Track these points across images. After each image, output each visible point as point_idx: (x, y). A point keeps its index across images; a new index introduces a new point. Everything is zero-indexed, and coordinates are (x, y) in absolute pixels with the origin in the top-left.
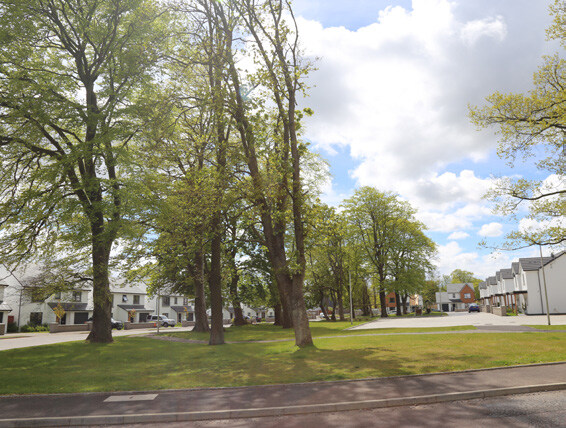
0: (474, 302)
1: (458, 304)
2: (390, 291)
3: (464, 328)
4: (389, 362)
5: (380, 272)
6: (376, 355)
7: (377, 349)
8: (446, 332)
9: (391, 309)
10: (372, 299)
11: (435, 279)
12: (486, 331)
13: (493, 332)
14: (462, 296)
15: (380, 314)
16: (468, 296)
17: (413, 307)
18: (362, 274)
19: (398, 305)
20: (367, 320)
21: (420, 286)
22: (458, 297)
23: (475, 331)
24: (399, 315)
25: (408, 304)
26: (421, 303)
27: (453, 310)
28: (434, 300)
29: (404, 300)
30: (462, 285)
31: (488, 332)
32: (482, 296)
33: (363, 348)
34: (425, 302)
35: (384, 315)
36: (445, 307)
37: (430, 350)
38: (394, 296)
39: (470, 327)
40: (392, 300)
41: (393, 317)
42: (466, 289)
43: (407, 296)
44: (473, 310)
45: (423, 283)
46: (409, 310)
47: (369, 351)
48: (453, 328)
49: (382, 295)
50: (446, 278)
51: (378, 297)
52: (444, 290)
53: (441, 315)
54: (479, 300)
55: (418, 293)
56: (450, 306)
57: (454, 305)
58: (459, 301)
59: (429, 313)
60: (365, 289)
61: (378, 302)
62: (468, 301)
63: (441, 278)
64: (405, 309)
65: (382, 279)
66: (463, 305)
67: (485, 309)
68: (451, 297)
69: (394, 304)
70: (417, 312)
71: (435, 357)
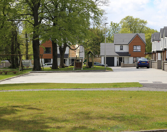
0: (144, 56)
1: (125, 58)
2: (46, 38)
3: (128, 85)
4: (34, 122)
5: (35, 14)
6: (19, 114)
7: (23, 107)
8: (106, 89)
9: (47, 61)
10: (23, 48)
11: (101, 27)
12: (152, 89)
13: (159, 90)
14: (131, 48)
15: (32, 66)
16: (139, 48)
17: (73, 60)
18: (11, 15)
19: (55, 57)
20: (15, 73)
21: (82, 34)
22: (126, 49)
23: (140, 89)
24: (55, 68)
25: (67, 56)
26: (83, 55)
27: (119, 65)
28: (98, 52)
29: (63, 50)
30: (132, 35)
31: (155, 90)
32: (154, 49)
33: (5, 105)
34: (87, 53)
35: (37, 68)
36: (110, 62)
37: (85, 109)
38: (50, 45)
39: (136, 85)
40: (47, 50)
41: (48, 71)
42: (137, 40)
43: (66, 45)
44: (141, 65)
45: (86, 31)
46: (67, 63)
47: (12, 110)
48: (116, 85)
49: (36, 44)
50: (114, 26)
51: (31, 46)
52: (110, 40)
53: (104, 70)
54: (151, 54)
55: (79, 42)
56: (116, 60)
57: (120, 60)
58: (127, 54)
59: (90, 67)
60: (15, 34)
61: (31, 52)
62: (136, 55)
63: (109, 26)
64: (63, 61)
65: (37, 23)
66: (131, 59)
67: (155, 64)
68: (118, 49)
69: (50, 55)
70: (77, 66)
71: (87, 116)
